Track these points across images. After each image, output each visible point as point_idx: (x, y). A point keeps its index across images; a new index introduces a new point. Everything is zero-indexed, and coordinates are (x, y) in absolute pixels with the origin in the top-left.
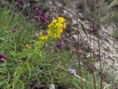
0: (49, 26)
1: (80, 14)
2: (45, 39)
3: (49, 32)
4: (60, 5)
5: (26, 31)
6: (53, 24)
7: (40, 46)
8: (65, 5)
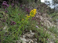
0: (31, 12)
1: (38, 10)
2: (29, 17)
3: (30, 14)
4: (32, 8)
5: (23, 14)
6: (32, 12)
7: (27, 19)
8: (33, 8)
